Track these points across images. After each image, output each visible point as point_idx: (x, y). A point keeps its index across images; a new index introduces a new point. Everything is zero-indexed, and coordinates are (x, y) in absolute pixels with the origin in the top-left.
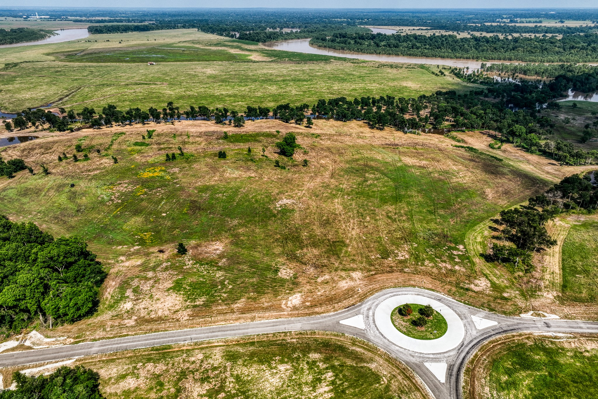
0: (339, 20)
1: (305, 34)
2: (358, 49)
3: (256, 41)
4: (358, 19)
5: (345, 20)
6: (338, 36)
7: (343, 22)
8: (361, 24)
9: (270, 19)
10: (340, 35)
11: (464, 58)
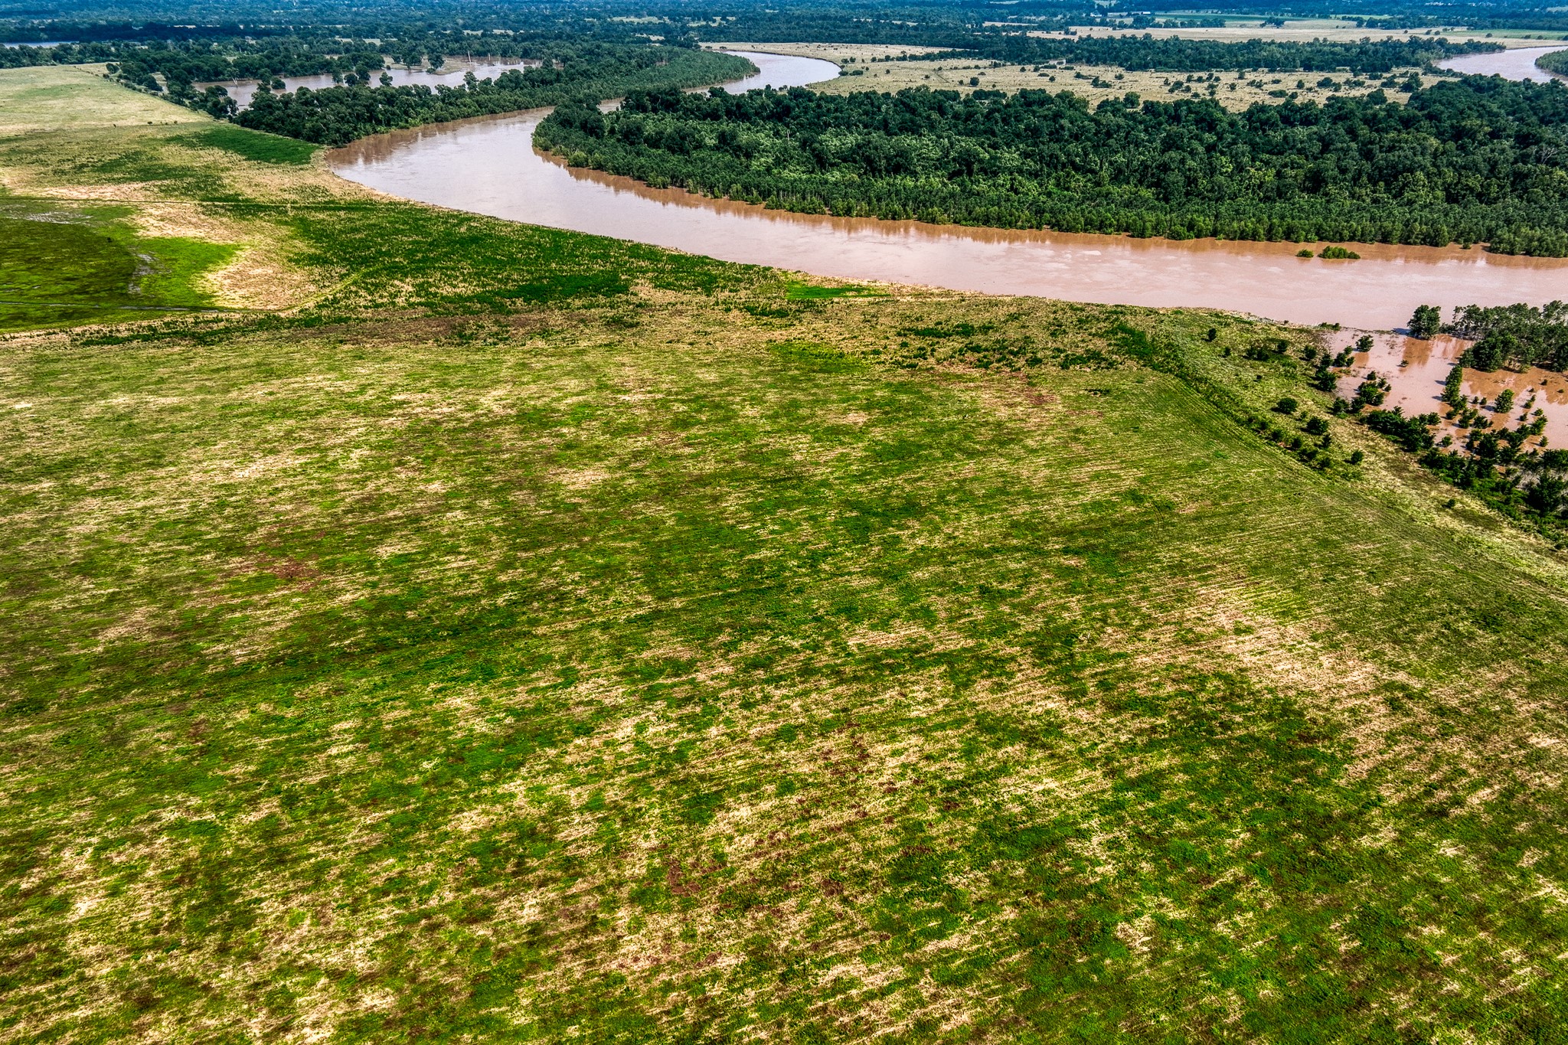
0: (636, 20)
1: (518, 95)
2: (747, 189)
3: (309, 139)
4: (695, 16)
5: (655, 20)
6: (646, 100)
7: (647, 28)
8: (711, 35)
9: (409, 18)
10: (654, 99)
11: (1231, 236)
